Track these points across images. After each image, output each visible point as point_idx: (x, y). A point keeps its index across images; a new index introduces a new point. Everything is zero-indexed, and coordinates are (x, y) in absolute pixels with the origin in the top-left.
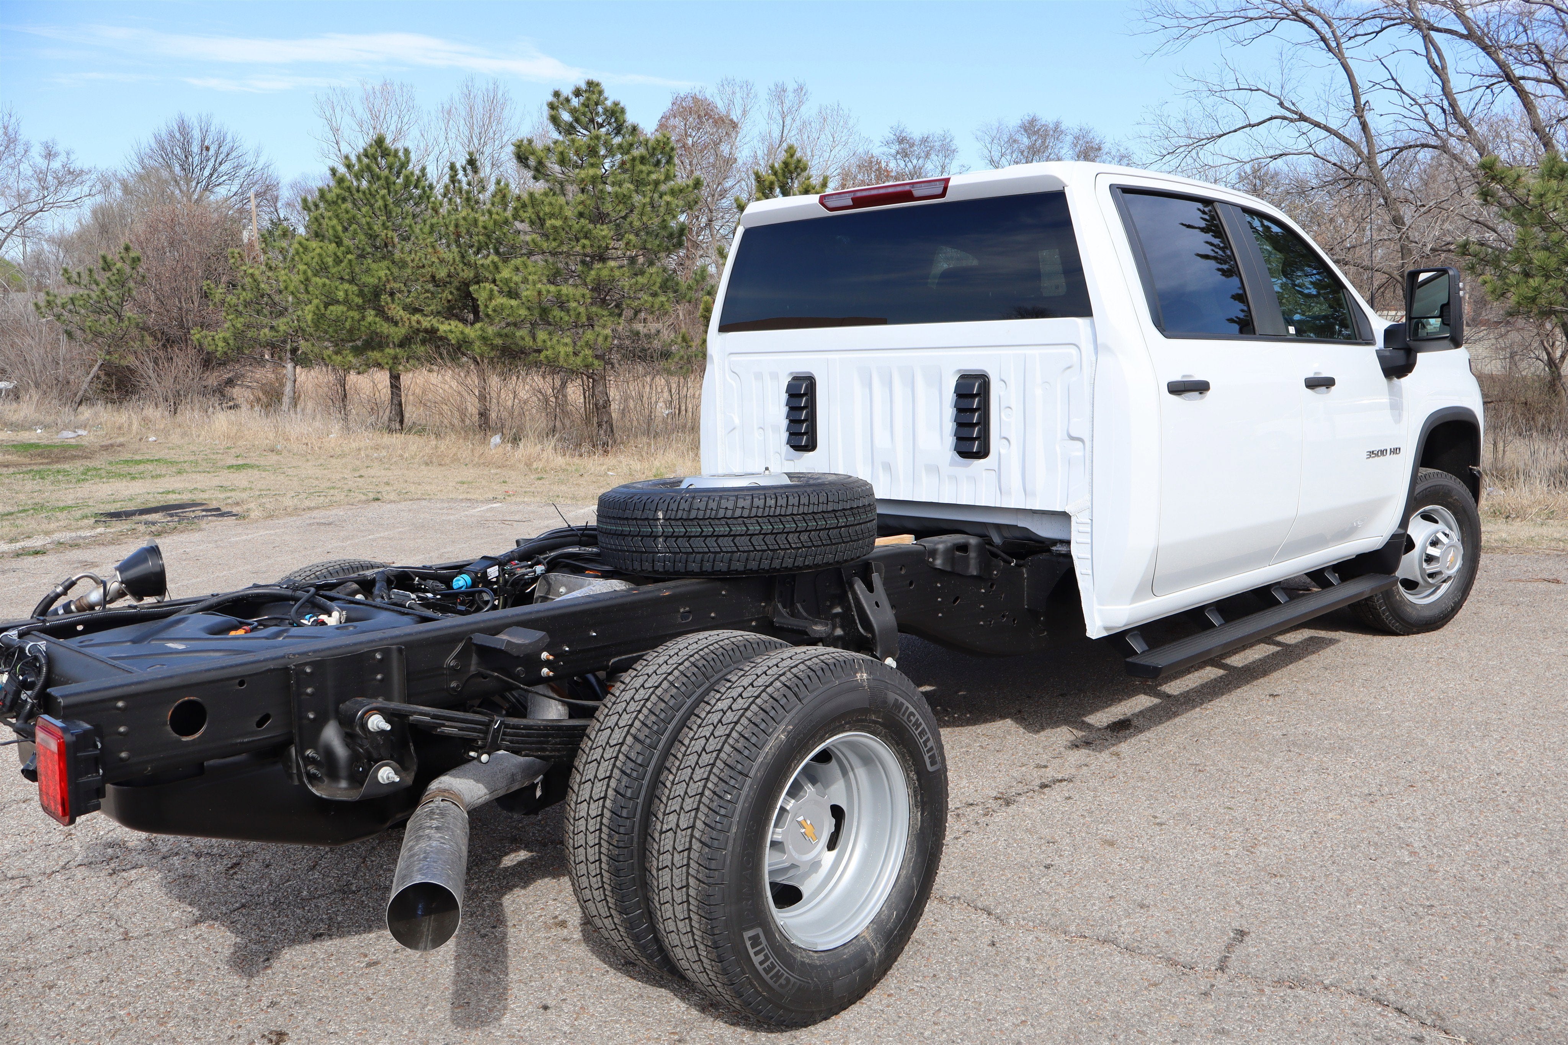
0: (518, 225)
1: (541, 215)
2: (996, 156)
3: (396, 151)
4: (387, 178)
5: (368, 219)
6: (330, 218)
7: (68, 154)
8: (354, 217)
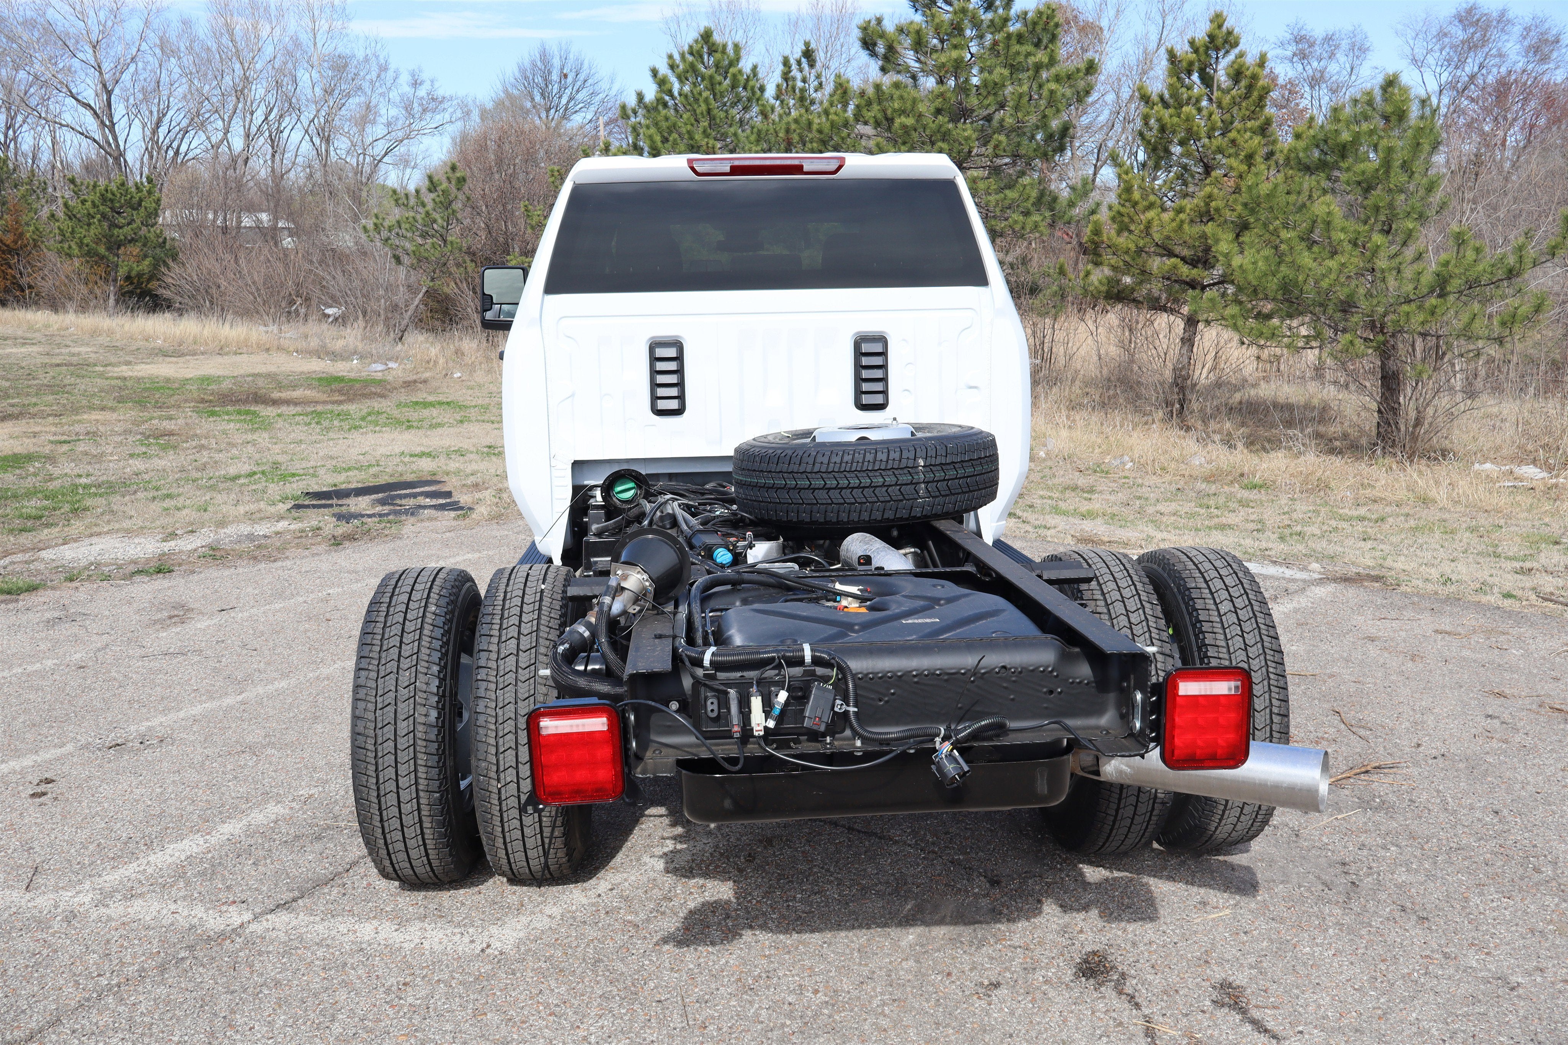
0: (861, 128)
1: (889, 112)
2: (1420, 52)
3: (725, 46)
4: (711, 77)
5: (689, 127)
6: (648, 127)
7: (432, 81)
8: (674, 125)
